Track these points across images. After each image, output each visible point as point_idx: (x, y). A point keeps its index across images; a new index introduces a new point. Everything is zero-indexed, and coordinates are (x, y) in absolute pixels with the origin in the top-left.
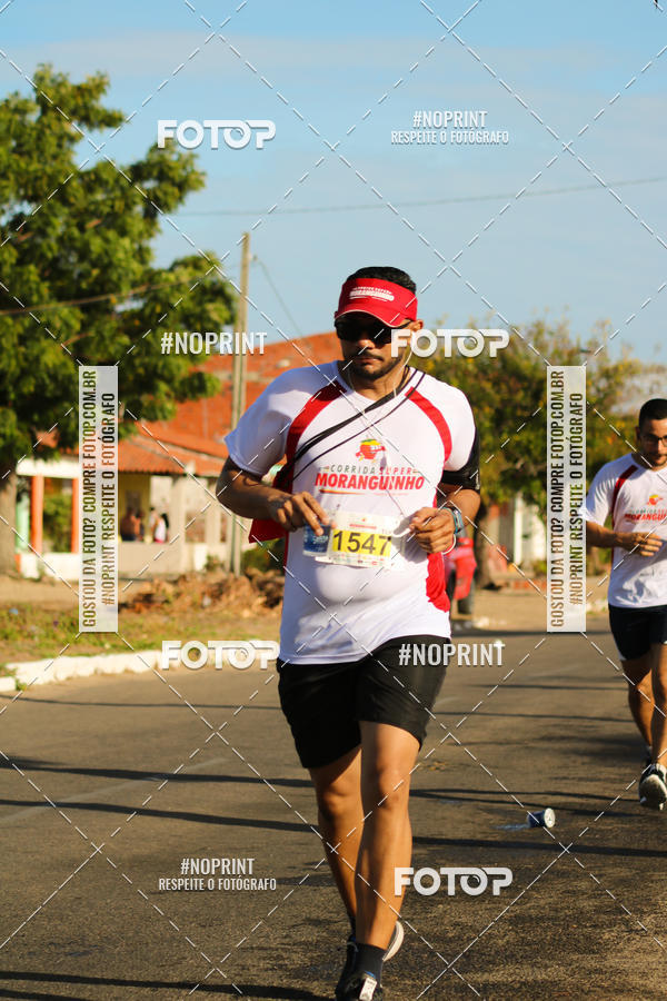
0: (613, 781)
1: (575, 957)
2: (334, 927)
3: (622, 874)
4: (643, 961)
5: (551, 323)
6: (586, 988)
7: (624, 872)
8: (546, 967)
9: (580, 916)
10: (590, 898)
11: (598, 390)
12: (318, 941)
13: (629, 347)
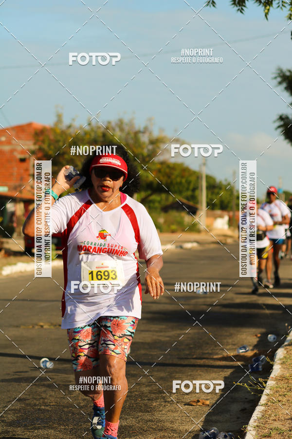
0: (157, 332)
1: (140, 414)
2: (27, 402)
3: (162, 375)
4: (171, 415)
5: (126, 119)
6: (145, 428)
7: (162, 374)
8: (126, 419)
9: (142, 395)
10: (147, 386)
11: (148, 150)
12: (20, 409)
13: (162, 130)
